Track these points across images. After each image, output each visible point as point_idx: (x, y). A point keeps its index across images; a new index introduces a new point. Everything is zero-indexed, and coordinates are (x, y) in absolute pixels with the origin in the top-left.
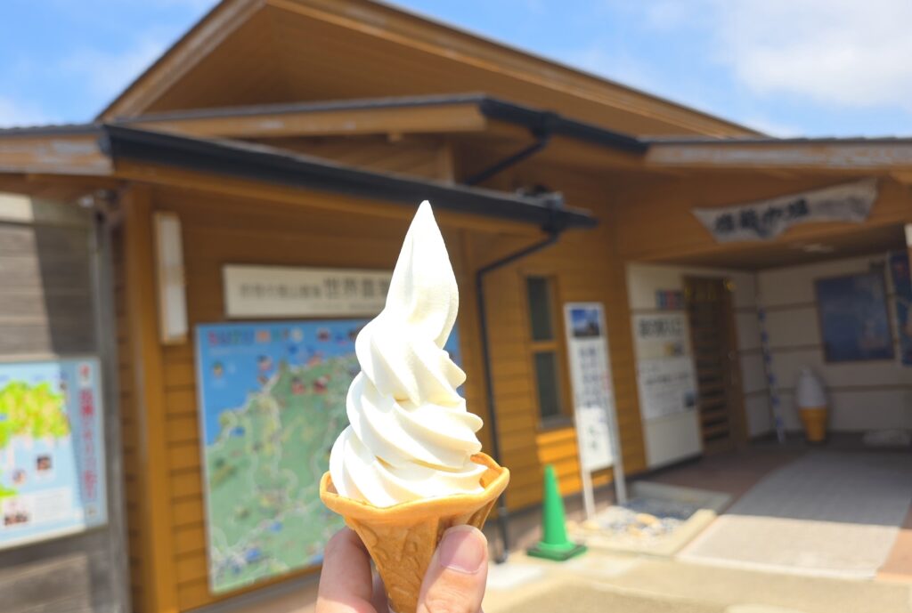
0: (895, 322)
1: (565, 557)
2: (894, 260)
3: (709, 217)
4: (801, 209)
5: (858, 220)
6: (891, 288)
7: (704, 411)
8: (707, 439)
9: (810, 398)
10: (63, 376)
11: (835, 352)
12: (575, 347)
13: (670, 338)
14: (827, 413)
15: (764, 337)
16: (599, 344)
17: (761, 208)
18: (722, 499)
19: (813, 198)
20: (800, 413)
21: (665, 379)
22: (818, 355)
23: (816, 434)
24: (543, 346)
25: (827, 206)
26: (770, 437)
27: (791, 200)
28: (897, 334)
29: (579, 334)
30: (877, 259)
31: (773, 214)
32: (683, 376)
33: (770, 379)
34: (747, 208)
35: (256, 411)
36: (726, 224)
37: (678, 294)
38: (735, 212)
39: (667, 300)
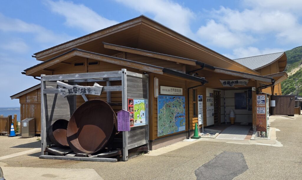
0: (248, 102)
1: (198, 138)
2: (249, 91)
3: (222, 81)
4: (237, 82)
5: (245, 85)
6: (248, 96)
7: (215, 117)
8: (215, 122)
9: (232, 115)
10: (145, 102)
11: (237, 107)
12: (199, 102)
13: (211, 102)
14: (235, 118)
15: (225, 103)
16: (202, 102)
17: (231, 81)
18: (220, 131)
19: (239, 81)
20: (230, 118)
21: (210, 110)
22: (234, 107)
23: (232, 122)
24: (195, 102)
25: (241, 82)
26: (224, 123)
27: (236, 80)
28: (248, 105)
29: (199, 101)
30: (246, 90)
31: (233, 82)
32: (212, 110)
33: (225, 112)
34: (229, 81)
35: (163, 109)
36: (225, 83)
37: (213, 94)
38: (227, 81)
39: (211, 95)
